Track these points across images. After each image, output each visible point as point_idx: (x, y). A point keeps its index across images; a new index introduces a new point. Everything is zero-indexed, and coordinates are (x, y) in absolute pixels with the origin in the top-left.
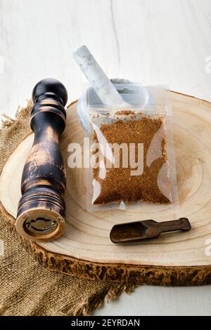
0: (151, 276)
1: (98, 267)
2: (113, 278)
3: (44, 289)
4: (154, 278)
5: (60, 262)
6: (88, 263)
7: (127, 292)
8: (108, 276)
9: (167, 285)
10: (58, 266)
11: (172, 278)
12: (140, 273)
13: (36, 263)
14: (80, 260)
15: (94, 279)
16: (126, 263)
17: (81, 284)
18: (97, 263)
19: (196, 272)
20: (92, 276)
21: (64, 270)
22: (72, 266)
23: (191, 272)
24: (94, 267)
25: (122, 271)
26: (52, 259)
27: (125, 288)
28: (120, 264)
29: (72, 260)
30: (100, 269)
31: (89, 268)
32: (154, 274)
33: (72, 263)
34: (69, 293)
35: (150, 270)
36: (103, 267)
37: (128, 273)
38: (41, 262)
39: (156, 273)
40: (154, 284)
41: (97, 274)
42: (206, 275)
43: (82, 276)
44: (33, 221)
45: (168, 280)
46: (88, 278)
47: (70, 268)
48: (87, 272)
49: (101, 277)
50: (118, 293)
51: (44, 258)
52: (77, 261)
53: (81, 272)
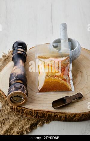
0: (57, 117)
1: (35, 112)
2: (41, 117)
3: (13, 121)
4: (58, 118)
5: (20, 110)
6: (31, 110)
7: (47, 123)
8: (39, 116)
9: (63, 121)
10: (19, 112)
11: (66, 118)
12: (52, 115)
13: (11, 110)
14: (28, 109)
15: (33, 117)
16: (46, 111)
17: (28, 119)
18: (34, 110)
19: (75, 115)
20: (32, 116)
21: (21, 113)
22: (25, 111)
23: (73, 115)
24: (33, 112)
25: (45, 114)
26: (17, 108)
27: (46, 121)
28: (44, 111)
29: (25, 109)
30: (36, 113)
31: (31, 112)
32: (58, 116)
33: (24, 110)
34: (22, 122)
35: (56, 114)
36: (37, 112)
37: (47, 115)
38: (12, 110)
39: (59, 115)
40: (58, 120)
41: (35, 115)
42: (79, 117)
43: (29, 116)
44: (14, 97)
45: (64, 119)
46: (31, 117)
47: (24, 113)
48: (31, 114)
49: (36, 116)
50: (43, 123)
51: (14, 108)
52: (26, 109)
53: (28, 114)
